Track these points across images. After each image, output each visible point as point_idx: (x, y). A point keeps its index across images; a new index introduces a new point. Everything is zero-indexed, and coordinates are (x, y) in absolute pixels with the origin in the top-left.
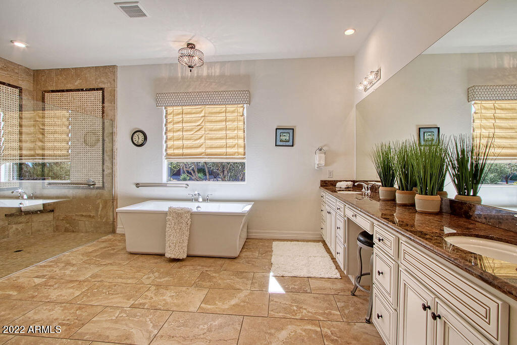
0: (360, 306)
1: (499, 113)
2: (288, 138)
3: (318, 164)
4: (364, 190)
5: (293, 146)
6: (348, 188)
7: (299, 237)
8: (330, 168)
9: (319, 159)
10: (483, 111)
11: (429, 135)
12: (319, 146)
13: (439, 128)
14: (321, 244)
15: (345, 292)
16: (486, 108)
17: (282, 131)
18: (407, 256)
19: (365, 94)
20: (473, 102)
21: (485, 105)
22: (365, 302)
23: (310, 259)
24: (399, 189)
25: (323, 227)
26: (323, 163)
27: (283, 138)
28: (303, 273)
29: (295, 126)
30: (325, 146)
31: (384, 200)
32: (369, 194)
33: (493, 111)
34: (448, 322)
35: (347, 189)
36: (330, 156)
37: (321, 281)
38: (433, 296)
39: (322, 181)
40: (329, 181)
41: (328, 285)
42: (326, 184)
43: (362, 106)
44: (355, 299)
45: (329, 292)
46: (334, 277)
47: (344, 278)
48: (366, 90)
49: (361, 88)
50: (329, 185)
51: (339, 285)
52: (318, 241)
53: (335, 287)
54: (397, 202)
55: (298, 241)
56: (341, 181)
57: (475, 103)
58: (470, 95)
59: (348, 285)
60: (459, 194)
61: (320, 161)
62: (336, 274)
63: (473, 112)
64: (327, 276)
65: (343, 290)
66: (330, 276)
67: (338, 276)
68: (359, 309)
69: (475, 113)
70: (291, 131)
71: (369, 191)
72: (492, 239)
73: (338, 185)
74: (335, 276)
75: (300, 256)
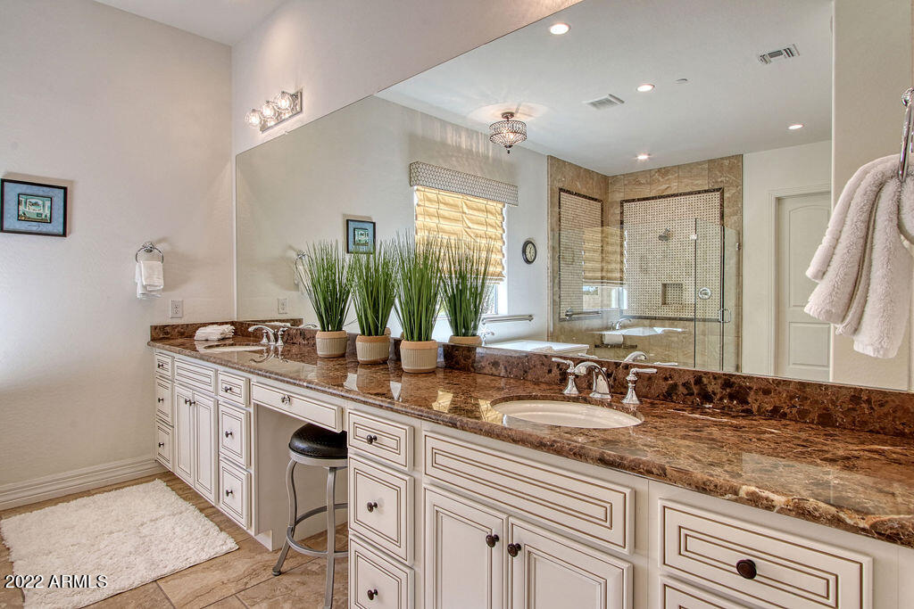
0: (300, 591)
1: (445, 211)
2: (47, 212)
3: (145, 287)
4: (265, 340)
5: (64, 235)
6: (223, 339)
7: (91, 482)
8: (176, 295)
9: (144, 274)
10: (427, 204)
11: (362, 234)
12: (147, 239)
13: (374, 224)
14: (159, 484)
15: (257, 575)
16: (430, 200)
17: (24, 188)
18: (440, 459)
19: (263, 137)
20: (415, 187)
21: (428, 194)
22: (305, 578)
23: (144, 531)
24: (363, 333)
25: (164, 438)
26: (159, 282)
27: (31, 211)
28: (140, 573)
29: (72, 182)
30: (160, 241)
31: (329, 358)
32: (280, 349)
33: (436, 206)
34: (534, 551)
35: (223, 343)
36: (175, 267)
37: (192, 576)
38: (504, 516)
39: (154, 328)
40: (174, 327)
41: (214, 577)
42: (167, 333)
43: (246, 161)
44: (285, 580)
45: (225, 592)
46: (224, 552)
47: (246, 543)
48: (264, 128)
49: (255, 120)
50: (173, 336)
51: (241, 566)
52: (148, 478)
53: (232, 574)
54: (359, 358)
55: (88, 493)
56: (205, 325)
57: (417, 190)
58: (414, 175)
59: (259, 557)
60: (457, 333)
61: (149, 277)
62: (224, 543)
63: (415, 202)
64: (204, 557)
65: (253, 573)
66: (212, 554)
67: (231, 544)
68: (301, 600)
69: (418, 205)
70: (59, 194)
71: (280, 342)
72: (535, 398)
73: (201, 333)
74: (225, 549)
75: (111, 533)
